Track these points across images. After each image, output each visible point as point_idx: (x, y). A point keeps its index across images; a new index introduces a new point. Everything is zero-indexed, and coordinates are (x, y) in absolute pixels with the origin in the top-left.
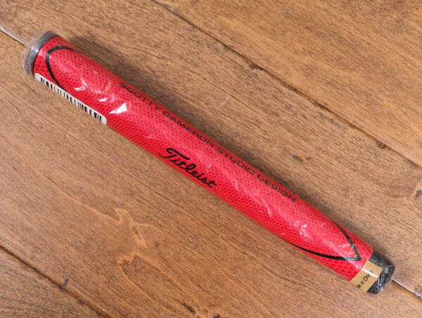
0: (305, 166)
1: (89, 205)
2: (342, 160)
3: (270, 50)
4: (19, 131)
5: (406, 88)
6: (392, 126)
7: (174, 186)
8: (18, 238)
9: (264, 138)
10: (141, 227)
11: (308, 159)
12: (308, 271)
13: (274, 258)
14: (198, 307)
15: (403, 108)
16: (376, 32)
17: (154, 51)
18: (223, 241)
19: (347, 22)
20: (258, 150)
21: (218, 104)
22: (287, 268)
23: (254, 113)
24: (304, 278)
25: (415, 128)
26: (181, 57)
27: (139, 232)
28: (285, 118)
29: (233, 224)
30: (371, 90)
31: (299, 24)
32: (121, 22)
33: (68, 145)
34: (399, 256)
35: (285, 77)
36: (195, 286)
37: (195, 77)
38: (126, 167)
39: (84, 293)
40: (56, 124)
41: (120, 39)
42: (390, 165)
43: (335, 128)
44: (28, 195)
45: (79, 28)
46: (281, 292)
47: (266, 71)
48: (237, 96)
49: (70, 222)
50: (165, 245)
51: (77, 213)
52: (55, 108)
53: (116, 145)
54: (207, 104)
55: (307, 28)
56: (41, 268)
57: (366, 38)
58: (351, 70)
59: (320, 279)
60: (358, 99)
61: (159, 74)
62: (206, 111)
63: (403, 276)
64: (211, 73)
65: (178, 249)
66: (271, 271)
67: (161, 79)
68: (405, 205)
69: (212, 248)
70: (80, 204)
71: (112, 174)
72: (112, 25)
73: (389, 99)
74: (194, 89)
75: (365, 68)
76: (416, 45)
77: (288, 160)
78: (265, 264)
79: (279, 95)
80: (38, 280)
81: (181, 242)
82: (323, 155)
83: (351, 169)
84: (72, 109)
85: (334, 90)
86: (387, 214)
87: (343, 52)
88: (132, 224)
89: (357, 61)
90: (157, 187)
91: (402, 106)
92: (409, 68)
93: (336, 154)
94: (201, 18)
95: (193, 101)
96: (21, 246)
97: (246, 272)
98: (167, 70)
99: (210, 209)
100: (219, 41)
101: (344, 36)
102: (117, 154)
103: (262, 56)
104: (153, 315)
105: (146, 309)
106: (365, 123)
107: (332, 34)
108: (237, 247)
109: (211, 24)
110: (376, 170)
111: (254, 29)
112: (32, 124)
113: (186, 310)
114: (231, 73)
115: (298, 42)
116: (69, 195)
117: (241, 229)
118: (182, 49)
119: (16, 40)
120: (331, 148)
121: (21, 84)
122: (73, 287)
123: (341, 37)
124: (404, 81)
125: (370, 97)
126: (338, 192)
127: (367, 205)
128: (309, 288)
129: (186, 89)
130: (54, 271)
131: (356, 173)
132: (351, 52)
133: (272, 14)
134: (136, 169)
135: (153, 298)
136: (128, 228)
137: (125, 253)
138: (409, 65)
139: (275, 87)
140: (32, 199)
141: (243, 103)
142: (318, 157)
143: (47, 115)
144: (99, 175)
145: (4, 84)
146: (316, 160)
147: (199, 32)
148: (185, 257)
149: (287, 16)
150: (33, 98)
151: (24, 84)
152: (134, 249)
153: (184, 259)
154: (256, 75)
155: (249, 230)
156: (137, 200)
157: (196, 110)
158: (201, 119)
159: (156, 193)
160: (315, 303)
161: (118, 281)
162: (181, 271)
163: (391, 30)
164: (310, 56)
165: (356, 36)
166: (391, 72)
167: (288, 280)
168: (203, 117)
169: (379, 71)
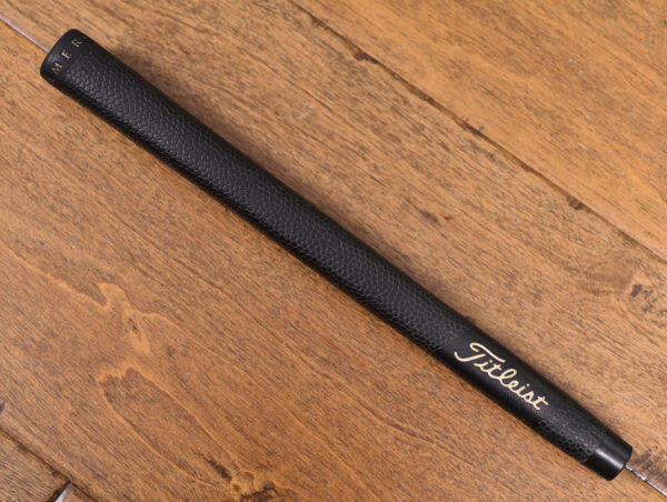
0: (443, 231)
1: (53, 275)
2: (505, 224)
3: (391, 30)
5: (620, 110)
6: (594, 173)
7: (208, 250)
9: (372, 177)
10: (144, 318)
11: (447, 218)
12: (437, 415)
13: (377, 386)
14: (236, 467)
15: (614, 143)
16: (572, 14)
17: (190, 17)
18: (289, 352)
20: (360, 198)
22: (402, 407)
23: (357, 134)
24: (429, 425)
25: (634, 179)
26: (236, 32)
27: (139, 327)
28: (410, 146)
29: (308, 323)
30: (561, 109)
33: (25, 166)
34: (599, 397)
35: (415, 77)
36: (232, 430)
37: (258, 66)
38: (125, 213)
39: (31, 432)
40: (7, 129)
42: (589, 238)
43: (495, 168)
46: (388, 448)
47: (382, 65)
48: (329, 103)
49: (16, 301)
50: (184, 355)
51: (33, 288)
52: (8, 102)
53: (110, 173)
54: (276, 113)
57: (555, 24)
58: (529, 73)
59: (458, 429)
60: (538, 122)
61: (194, 57)
62: (274, 125)
64: (287, 62)
65: (208, 362)
66: (372, 412)
67: (198, 67)
68: (613, 309)
69: (269, 364)
70: (38, 271)
71: (97, 222)
73: (591, 126)
74: (255, 87)
75: (552, 71)
76: (640, 40)
77: (412, 218)
78: (362, 398)
79: (403, 107)
81: (213, 350)
82: (472, 214)
83: (521, 240)
85: (497, 106)
86: (580, 323)
87: (514, 42)
88: (129, 312)
89: (539, 59)
90: (178, 249)
91: (613, 139)
92: (626, 77)
93: (496, 214)
95: (252, 107)
97: (327, 410)
98: (211, 52)
99: (270, 295)
100: (304, 11)
101: (517, 17)
102: (111, 188)
103: (376, 39)
105: (142, 467)
106: (548, 163)
107: (498, 12)
108: (314, 364)
110: (564, 245)
113: (215, 473)
114: (322, 65)
115: (440, 21)
116: (19, 255)
117: (324, 334)
118: (239, 18)
120: (488, 202)
122: (11, 420)
123: (513, 19)
124: (618, 98)
125: (558, 120)
126: (497, 280)
127: (547, 304)
128: (438, 445)
129: (242, 86)
131: (530, 247)
132: (529, 43)
134: (143, 217)
135: (157, 449)
136: (121, 318)
137: (110, 362)
138: (627, 72)
139: (396, 92)
141: (340, 117)
142: (465, 217)
144: (76, 224)
146: (461, 222)
148: (218, 378)
152: (127, 358)
153: (217, 381)
154: (364, 71)
155: (337, 336)
156: (141, 271)
157: (256, 122)
158: (264, 139)
159: (176, 260)
160: (447, 473)
161: (95, 413)
162: (210, 402)
163: (598, 13)
164: (460, 45)
165: (538, 18)
166: (595, 82)
167: (401, 429)
168: (269, 135)
169: (574, 78)
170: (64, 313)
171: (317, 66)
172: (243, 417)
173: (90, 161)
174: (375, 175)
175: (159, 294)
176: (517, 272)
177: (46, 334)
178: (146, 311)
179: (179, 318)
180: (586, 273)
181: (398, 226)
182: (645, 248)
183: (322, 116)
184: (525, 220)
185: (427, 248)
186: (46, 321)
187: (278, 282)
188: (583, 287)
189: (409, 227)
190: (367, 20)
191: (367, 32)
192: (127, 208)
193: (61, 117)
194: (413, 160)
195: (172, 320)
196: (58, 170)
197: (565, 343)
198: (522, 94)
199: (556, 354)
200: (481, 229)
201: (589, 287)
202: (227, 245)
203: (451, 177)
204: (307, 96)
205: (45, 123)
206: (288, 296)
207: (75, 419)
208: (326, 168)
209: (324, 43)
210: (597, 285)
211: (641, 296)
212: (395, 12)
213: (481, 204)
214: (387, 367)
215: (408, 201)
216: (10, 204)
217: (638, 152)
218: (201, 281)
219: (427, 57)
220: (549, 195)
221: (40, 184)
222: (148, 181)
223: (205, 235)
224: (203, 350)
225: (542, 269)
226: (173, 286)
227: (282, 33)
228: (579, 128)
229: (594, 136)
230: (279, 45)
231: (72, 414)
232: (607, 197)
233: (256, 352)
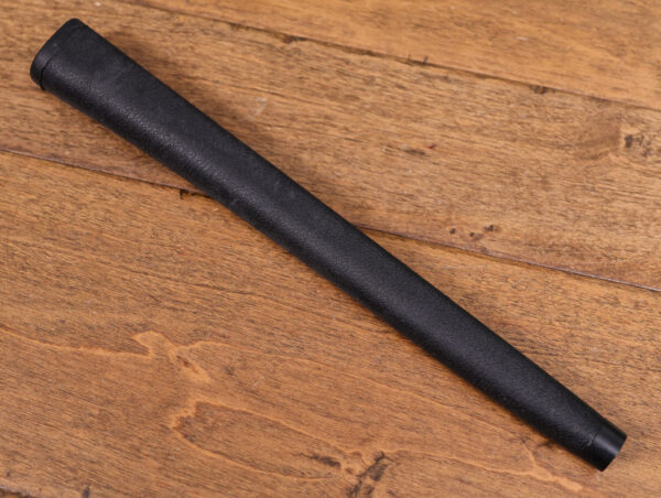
170: (111, 377)
172: (325, 402)
173: (77, 229)
174: (349, 136)
175: (195, 322)
176: (516, 168)
177: (102, 405)
178: (191, 343)
179: (224, 337)
180: (577, 144)
181: (390, 172)
182: (618, 103)
183: (277, 105)
184: (502, 121)
185: (426, 181)
186: (97, 393)
189: (400, 168)
190: (280, 7)
191: (285, 17)
192: (130, 256)
193: (32, 200)
194: (374, 108)
195: (217, 341)
196: (49, 249)
197: (589, 213)
198: (448, 16)
199: (585, 225)
200: (465, 144)
201: (586, 155)
202: (240, 253)
203: (418, 111)
204: (255, 93)
205: (20, 213)
207: (164, 472)
208: (302, 148)
209: (250, 41)
210: (592, 151)
211: (635, 144)
213: (455, 123)
215: (389, 146)
216: (16, 299)
217: (573, 24)
218: (230, 294)
219: (348, 18)
220: (513, 91)
222: (140, 224)
223: (216, 252)
224: (259, 356)
225: (537, 157)
226: (206, 309)
227: (208, 47)
228: (511, 25)
229: (527, 27)
230: (211, 59)
231: (160, 469)
232: (564, 72)
233: (310, 338)
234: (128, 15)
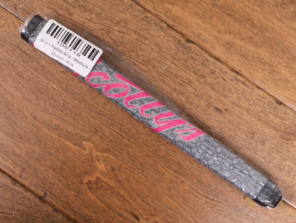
0: (224, 115)
1: (64, 139)
2: (250, 112)
3: (200, 29)
4: (13, 82)
6: (287, 89)
7: (127, 126)
8: (10, 161)
9: (194, 93)
10: (102, 156)
11: (226, 110)
12: (223, 192)
13: (199, 182)
14: (142, 216)
16: (278, 19)
17: (115, 26)
18: (162, 168)
19: (257, 11)
20: (189, 102)
21: (161, 68)
22: (208, 189)
23: (187, 74)
24: (220, 196)
26: (135, 32)
27: (100, 160)
28: (210, 80)
29: (169, 156)
30: (273, 62)
31: (223, 12)
32: (92, 4)
33: (50, 93)
34: (289, 183)
35: (211, 50)
36: (140, 201)
37: (145, 47)
38: (92, 112)
39: (58, 204)
40: (41, 77)
41: (90, 16)
42: (285, 117)
43: (246, 88)
44: (19, 130)
45: (60, 7)
46: (203, 206)
48: (175, 62)
49: (49, 150)
50: (119, 170)
51: (55, 144)
52: (41, 66)
53: (85, 95)
54: (153, 67)
55: (228, 14)
56: (26, 183)
57: (270, 24)
58: (259, 47)
59: (231, 198)
60: (263, 68)
61: (117, 43)
62: (153, 73)
63: (291, 197)
64: (157, 44)
65: (128, 173)
66: (196, 192)
67: (120, 48)
68: (295, 146)
70: (57, 137)
71: (81, 116)
72: (85, 6)
73: (285, 69)
74: (144, 56)
75: (269, 45)
77: (211, 111)
78: (193, 186)
79: (206, 63)
80: (24, 193)
81: (131, 168)
82: (236, 108)
83: (256, 118)
84: (53, 67)
85: (246, 61)
86: (281, 153)
87: (253, 33)
88: (95, 153)
89: (264, 40)
90: (114, 126)
93: (246, 108)
94: (151, 4)
95: (143, 65)
96: (11, 167)
97: (178, 192)
98: (125, 41)
99: (153, 145)
100: (164, 21)
101: (255, 22)
102: (86, 102)
103: (194, 33)
104: (109, 221)
105: (104, 217)
106: (268, 85)
107: (246, 19)
108: (172, 173)
109: (158, 9)
110: (274, 120)
111: (189, 14)
112: (23, 77)
113: (134, 218)
114: (172, 45)
115: (221, 24)
116: (49, 131)
117: (176, 160)
118: (136, 26)
119: (12, 14)
120: (243, 103)
121: (16, 47)
122: (50, 199)
123: (253, 23)
125: (272, 67)
126: (247, 135)
127: (267, 144)
128: (223, 204)
129: (138, 56)
130: (36, 186)
131: (260, 121)
132: (260, 33)
133: (203, 4)
134: (100, 113)
135: (110, 209)
136: (92, 156)
137: (90, 175)
139: (203, 57)
140: (21, 132)
141: (180, 68)
142: (233, 109)
143: (35, 71)
144: (72, 117)
145: (3, 46)
146: (232, 112)
147: (149, 14)
148: (133, 179)
149: (214, 5)
150: (25, 58)
151: (18, 47)
152: (96, 172)
153: (132, 180)
154: (190, 48)
156: (100, 136)
157: (145, 71)
158: (148, 78)
159: (114, 131)
160: (227, 215)
161: (84, 196)
162: (130, 189)
163: (289, 19)
164: (230, 35)
165: (263, 22)
166: (287, 49)
167: (208, 198)
168: (151, 77)
169: (279, 48)
170: (68, 153)
171: (170, 46)
172: (144, 195)
173: (76, 90)
174: (195, 93)
175: (108, 145)
176: (255, 132)
177: (62, 164)
178: (103, 153)
179: (116, 155)
180: (283, 131)
181: (205, 114)
183: (172, 68)
184: (258, 110)
185: (218, 123)
186: (62, 158)
187: (156, 139)
188: (282, 137)
189: (209, 114)
190: (190, 25)
191: (191, 31)
192: (93, 110)
193: (63, 72)
194: (210, 84)
195: (113, 156)
196: (63, 95)
197: (275, 161)
198: (257, 56)
199: (271, 166)
200: (240, 114)
201: (285, 137)
202: (135, 124)
203: (227, 92)
204: (166, 59)
205: (57, 75)
206: (161, 145)
207: (76, 198)
208: (175, 90)
209: (172, 36)
210: (288, 137)
212: (202, 21)
213: (240, 103)
214: (202, 173)
215: (210, 103)
216: (44, 110)
218: (125, 139)
219: (216, 41)
220: (268, 99)
221: (56, 101)
222: (101, 98)
223: (125, 120)
224: (126, 168)
225: (265, 131)
226: (113, 142)
227: (155, 32)
228: (281, 70)
229: (287, 73)
230: (153, 37)
231: (75, 196)
232: (292, 99)
233: (148, 168)
234: (128, 5)
